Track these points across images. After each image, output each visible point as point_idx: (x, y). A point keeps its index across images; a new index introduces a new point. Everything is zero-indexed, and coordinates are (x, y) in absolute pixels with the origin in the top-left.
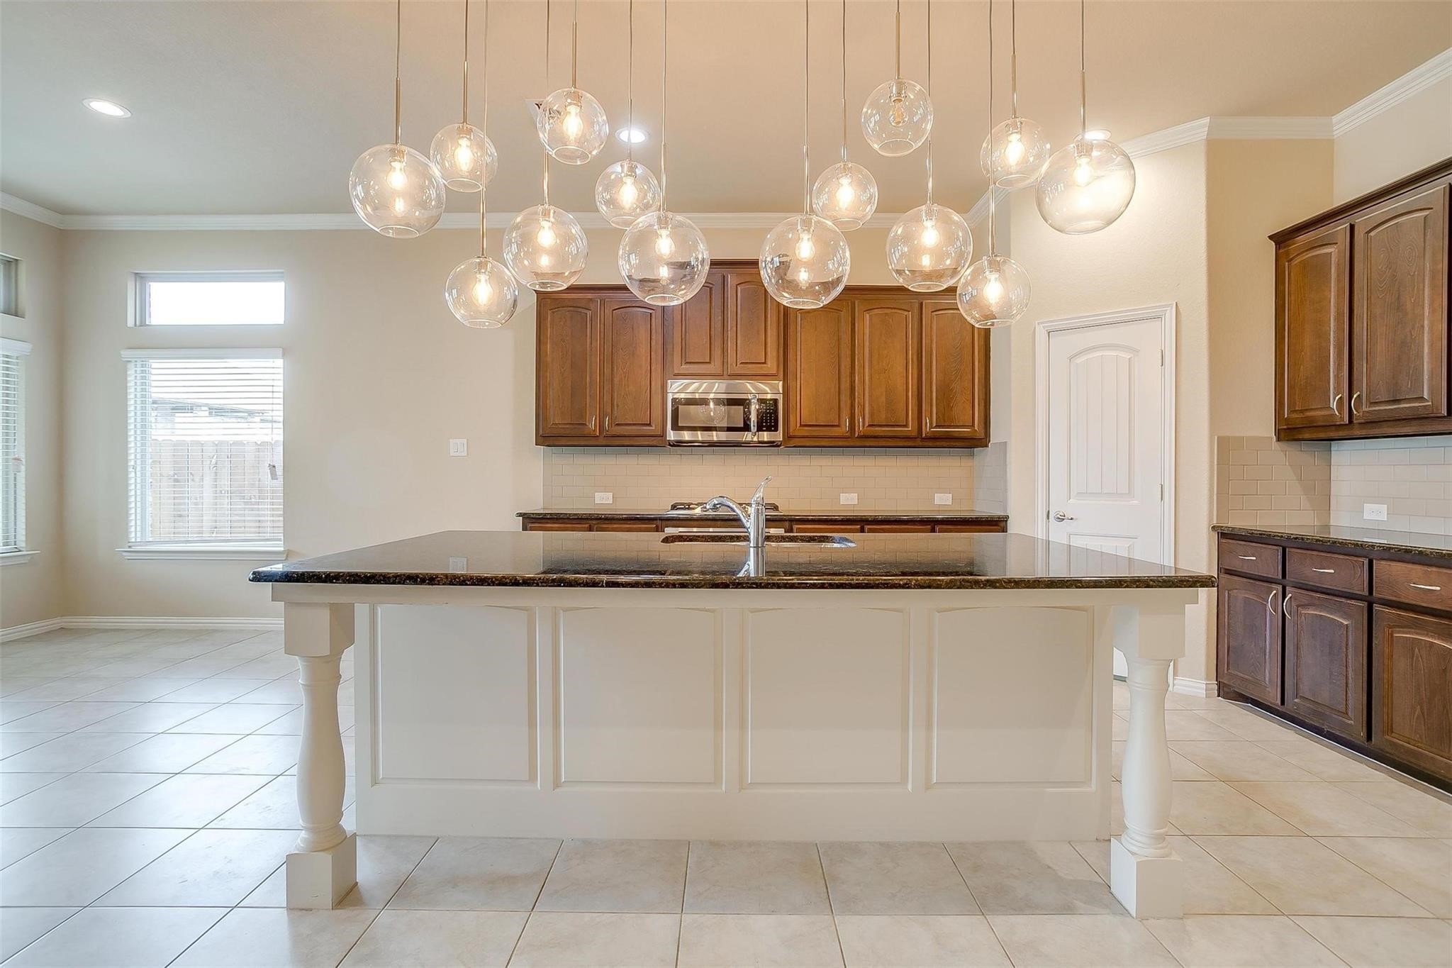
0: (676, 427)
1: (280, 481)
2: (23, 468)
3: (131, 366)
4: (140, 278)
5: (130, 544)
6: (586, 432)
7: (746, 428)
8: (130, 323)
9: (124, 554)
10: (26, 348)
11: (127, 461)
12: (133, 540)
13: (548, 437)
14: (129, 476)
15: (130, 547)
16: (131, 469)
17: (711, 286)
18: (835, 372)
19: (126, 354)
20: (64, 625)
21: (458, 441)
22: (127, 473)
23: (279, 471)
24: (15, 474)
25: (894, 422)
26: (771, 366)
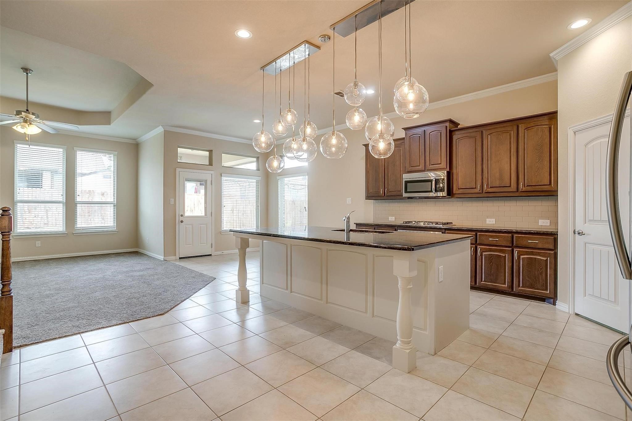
0: (406, 192)
1: (307, 212)
3: (279, 181)
6: (380, 195)
7: (431, 191)
13: (369, 196)
17: (419, 135)
18: (474, 164)
21: (349, 199)
23: (307, 209)
25: (503, 185)
26: (443, 165)
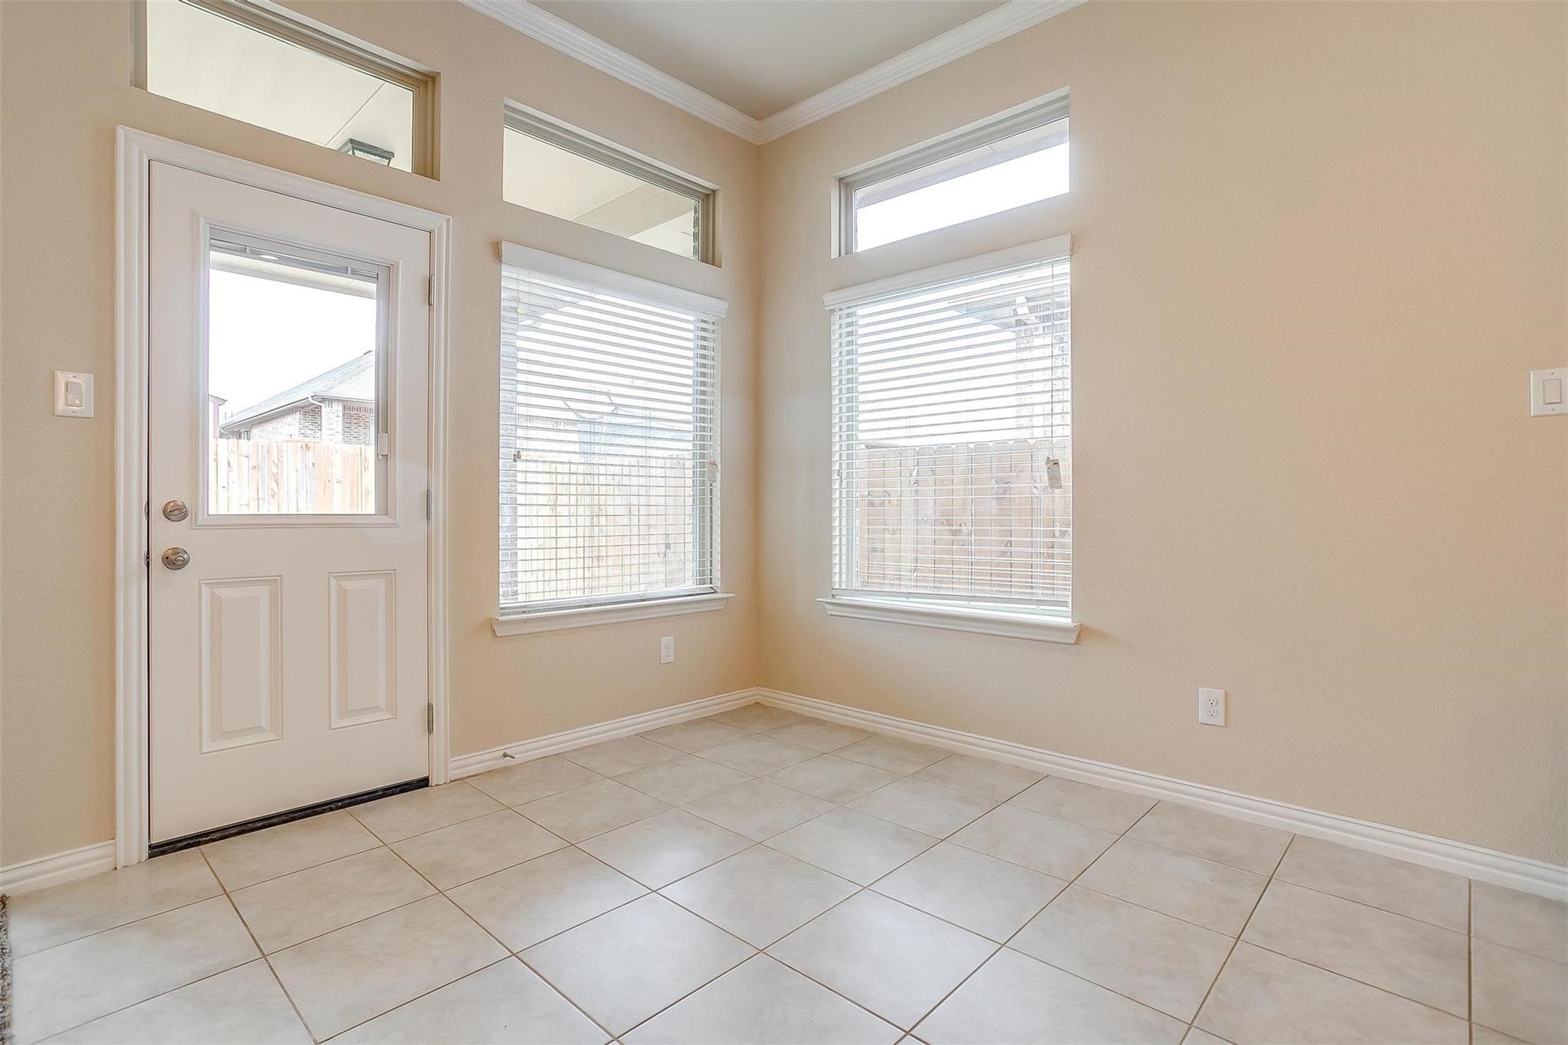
2: (718, 475)
3: (836, 317)
4: (847, 185)
5: (833, 592)
8: (834, 254)
9: (827, 606)
10: (723, 306)
11: (830, 463)
12: (837, 586)
14: (833, 487)
15: (833, 596)
16: (836, 477)
19: (830, 300)
20: (760, 699)
22: (830, 482)
23: (1066, 470)
24: (711, 485)
